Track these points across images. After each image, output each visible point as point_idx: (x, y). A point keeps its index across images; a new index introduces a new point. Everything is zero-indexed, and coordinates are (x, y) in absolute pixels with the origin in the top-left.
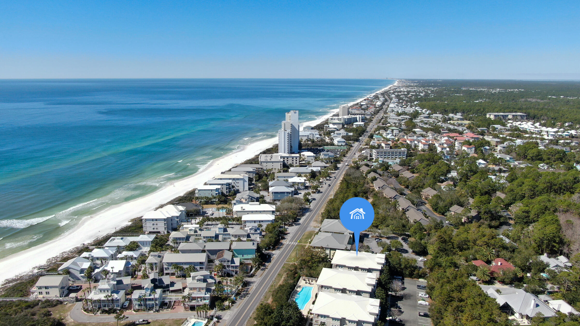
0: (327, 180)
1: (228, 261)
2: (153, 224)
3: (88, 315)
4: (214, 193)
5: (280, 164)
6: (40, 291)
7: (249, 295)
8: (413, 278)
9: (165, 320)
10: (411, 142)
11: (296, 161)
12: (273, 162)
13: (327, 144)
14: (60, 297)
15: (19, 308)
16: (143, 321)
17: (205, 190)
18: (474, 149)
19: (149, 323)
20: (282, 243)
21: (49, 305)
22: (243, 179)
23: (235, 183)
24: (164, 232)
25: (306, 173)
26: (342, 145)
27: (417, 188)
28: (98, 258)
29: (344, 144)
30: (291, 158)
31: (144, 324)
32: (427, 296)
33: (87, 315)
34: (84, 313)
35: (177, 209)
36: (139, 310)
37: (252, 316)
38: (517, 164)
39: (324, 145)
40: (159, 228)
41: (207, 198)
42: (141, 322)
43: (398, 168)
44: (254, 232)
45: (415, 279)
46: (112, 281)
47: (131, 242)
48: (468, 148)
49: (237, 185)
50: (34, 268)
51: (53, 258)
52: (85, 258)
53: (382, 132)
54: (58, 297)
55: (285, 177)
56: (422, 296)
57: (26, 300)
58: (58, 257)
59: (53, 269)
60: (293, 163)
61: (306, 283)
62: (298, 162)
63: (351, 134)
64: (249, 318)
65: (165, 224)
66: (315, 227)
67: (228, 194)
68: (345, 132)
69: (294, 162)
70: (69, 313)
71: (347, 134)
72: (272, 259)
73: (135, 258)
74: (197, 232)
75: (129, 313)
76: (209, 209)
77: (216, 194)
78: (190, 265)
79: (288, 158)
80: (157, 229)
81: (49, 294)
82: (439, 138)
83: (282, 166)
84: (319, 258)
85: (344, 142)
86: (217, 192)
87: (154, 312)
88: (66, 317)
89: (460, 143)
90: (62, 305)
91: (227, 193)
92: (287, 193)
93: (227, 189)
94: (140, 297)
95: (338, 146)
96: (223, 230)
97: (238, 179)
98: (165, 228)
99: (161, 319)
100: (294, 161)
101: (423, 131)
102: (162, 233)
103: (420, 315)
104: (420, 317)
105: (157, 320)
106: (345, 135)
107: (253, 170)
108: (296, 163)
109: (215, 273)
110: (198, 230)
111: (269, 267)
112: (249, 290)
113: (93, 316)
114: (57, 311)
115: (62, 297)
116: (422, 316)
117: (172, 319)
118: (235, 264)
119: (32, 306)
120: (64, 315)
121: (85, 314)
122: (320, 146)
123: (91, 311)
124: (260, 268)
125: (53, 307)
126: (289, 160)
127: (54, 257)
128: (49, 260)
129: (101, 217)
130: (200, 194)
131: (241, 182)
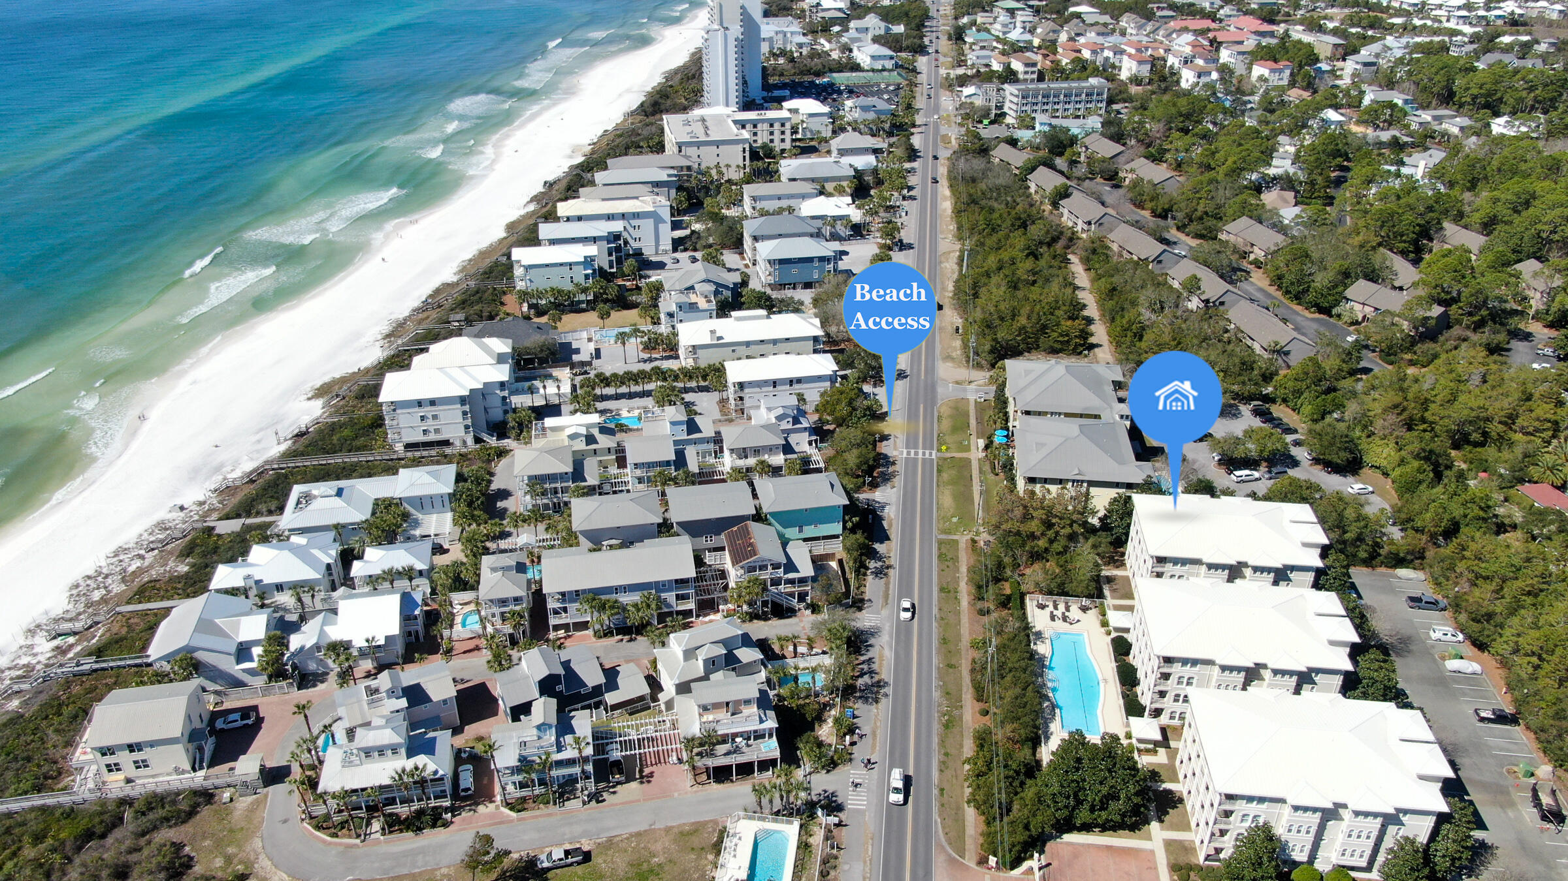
0: (904, 198)
1: (776, 566)
2: (423, 418)
3: (336, 844)
4: (580, 274)
5: (740, 147)
6: (110, 759)
7: (889, 690)
8: (1373, 568)
9: (639, 834)
10: (1094, 52)
11: (783, 133)
12: (718, 144)
13: (840, 67)
14: (194, 769)
15: (54, 850)
16: (567, 853)
17: (547, 265)
18: (1288, 72)
19: (587, 857)
20: (886, 457)
21: (167, 819)
22: (654, 216)
23: (628, 227)
24: (464, 442)
25: (840, 179)
26: (884, 70)
27: (1201, 218)
28: (280, 587)
29: (889, 64)
30: (766, 126)
31: (571, 864)
32: (1461, 637)
33: (330, 843)
34: (317, 837)
35: (487, 350)
36: (524, 800)
37: (940, 780)
38: (1429, 119)
39: (831, 71)
40: (444, 429)
41: (559, 292)
42: (561, 860)
43: (1106, 148)
44: (790, 426)
45: (1383, 570)
46: (389, 697)
47: (377, 503)
48: (1272, 71)
49: (635, 234)
50: (31, 632)
51: (89, 577)
52: (233, 592)
53: (984, 20)
54: (184, 772)
55: (779, 199)
56: (1444, 638)
57: (64, 799)
58: (105, 571)
59: (117, 642)
60: (772, 141)
61: (1053, 618)
62: (788, 137)
63: (900, 29)
64: (935, 792)
65: (465, 413)
66: (957, 383)
67: (614, 270)
68: (883, 25)
69: (777, 137)
70: (257, 843)
71: (888, 29)
72: (885, 523)
73: (421, 573)
74: (597, 443)
75: (491, 816)
76: (576, 335)
77: (587, 277)
78: (646, 593)
79: (755, 126)
80: (437, 431)
81: (147, 766)
82: (1160, 38)
83: (747, 154)
84: (1071, 526)
85: (892, 58)
86: (590, 271)
87: (584, 803)
88: (252, 864)
89: (1239, 53)
90: (214, 807)
91: (611, 267)
92: (822, 259)
93: (610, 254)
94: (523, 759)
95: (873, 70)
96: (685, 427)
97: (636, 215)
98: (467, 427)
99: (625, 831)
100: (777, 133)
101: (1101, 14)
102: (458, 443)
103: (1482, 719)
104: (1482, 724)
105: (610, 840)
106: (882, 32)
107: (669, 176)
108: (783, 140)
109: (731, 606)
110: (595, 432)
111: (894, 560)
112: (875, 667)
113: (356, 845)
114: (204, 838)
115: (201, 768)
116: (1489, 720)
117: (668, 830)
118: (797, 571)
119: (99, 830)
120: (242, 855)
121: (324, 841)
122: (818, 74)
123: (343, 825)
124: (867, 568)
125: (183, 822)
126: (759, 133)
127: (91, 572)
128: (75, 592)
129: (194, 382)
130: (531, 281)
131: (647, 224)
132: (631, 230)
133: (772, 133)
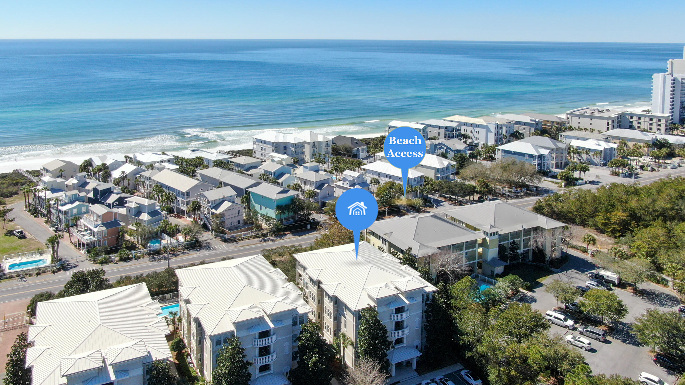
2: (262, 148)
11: (659, 125)
22: (487, 128)
23: (473, 131)
49: (477, 135)
65: (273, 150)
78: (172, 192)
80: (265, 156)
83: (610, 126)
87: (54, 230)
97: (478, 126)
105: (34, 239)
126: (642, 123)
131: (483, 131)
132: (474, 133)
133: (651, 124)
